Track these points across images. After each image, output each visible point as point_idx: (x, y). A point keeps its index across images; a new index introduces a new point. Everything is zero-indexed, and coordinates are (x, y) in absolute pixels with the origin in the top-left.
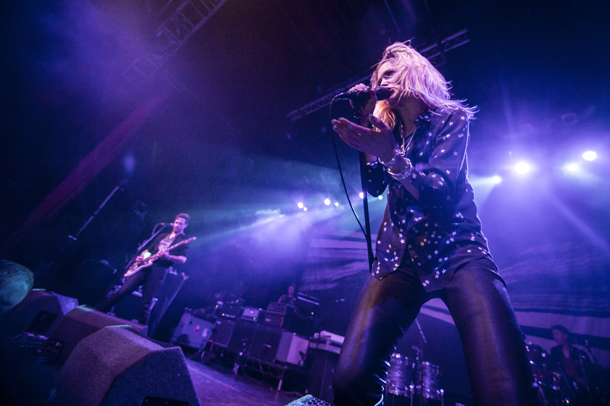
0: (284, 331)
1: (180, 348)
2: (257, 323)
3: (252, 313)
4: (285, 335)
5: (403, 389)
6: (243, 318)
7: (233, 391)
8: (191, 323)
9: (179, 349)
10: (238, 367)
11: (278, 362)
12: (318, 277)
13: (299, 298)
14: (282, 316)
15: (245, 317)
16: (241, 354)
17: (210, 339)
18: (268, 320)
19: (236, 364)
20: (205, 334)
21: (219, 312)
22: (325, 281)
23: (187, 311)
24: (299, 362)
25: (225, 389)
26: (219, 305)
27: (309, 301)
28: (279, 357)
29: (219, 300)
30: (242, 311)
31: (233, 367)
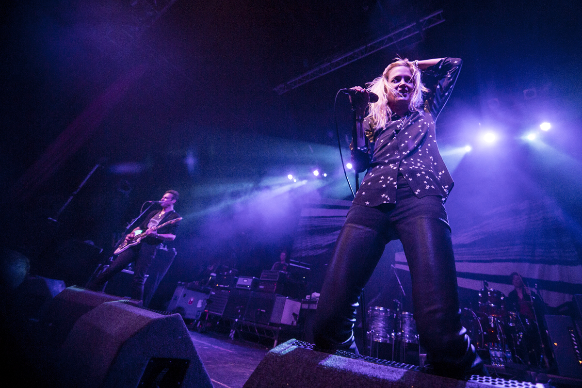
0: (277, 296)
1: (179, 314)
2: (251, 290)
3: (245, 282)
4: (279, 299)
5: (386, 337)
6: (237, 287)
7: (230, 354)
8: (185, 296)
9: (179, 316)
10: (234, 332)
11: (272, 324)
12: (309, 244)
13: (291, 264)
14: (275, 281)
15: (239, 285)
16: (237, 320)
17: (205, 309)
18: (261, 287)
19: (232, 331)
20: (199, 305)
21: (212, 283)
22: (315, 248)
23: (181, 285)
24: (293, 322)
25: (222, 353)
26: (212, 276)
27: (300, 266)
28: (273, 319)
29: (212, 272)
30: (236, 280)
31: (229, 332)
